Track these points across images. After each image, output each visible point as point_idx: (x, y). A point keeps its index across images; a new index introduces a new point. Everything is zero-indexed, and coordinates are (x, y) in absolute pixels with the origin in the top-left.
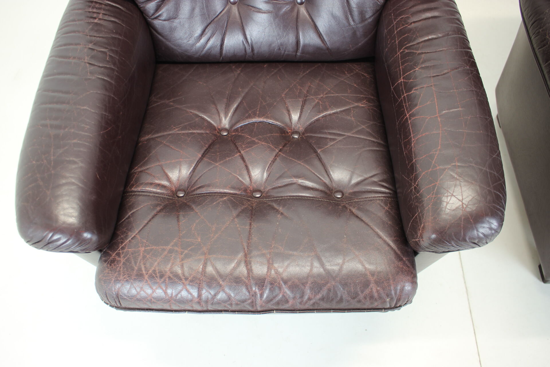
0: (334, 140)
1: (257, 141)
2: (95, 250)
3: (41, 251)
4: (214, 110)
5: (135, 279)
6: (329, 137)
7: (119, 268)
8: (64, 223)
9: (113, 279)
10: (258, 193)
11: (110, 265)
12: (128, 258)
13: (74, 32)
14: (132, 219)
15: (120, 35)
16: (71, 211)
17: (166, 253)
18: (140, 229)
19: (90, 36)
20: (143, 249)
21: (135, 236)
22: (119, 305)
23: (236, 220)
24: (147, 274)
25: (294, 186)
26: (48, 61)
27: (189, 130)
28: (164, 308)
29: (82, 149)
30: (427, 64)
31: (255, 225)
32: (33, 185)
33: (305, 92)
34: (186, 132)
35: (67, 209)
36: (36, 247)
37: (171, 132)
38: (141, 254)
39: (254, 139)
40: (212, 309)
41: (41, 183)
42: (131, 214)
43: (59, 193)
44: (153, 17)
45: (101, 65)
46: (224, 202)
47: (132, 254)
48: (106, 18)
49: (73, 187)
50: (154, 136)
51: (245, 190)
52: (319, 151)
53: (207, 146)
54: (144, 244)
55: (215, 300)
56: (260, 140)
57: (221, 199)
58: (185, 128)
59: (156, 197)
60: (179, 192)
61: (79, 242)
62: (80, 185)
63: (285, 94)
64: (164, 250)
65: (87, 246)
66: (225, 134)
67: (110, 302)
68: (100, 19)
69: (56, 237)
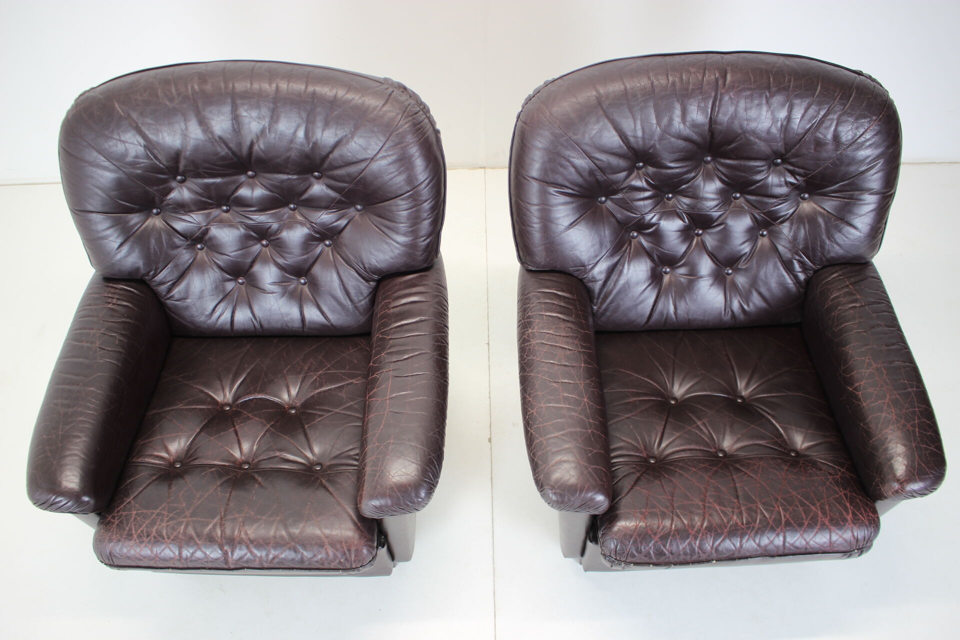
0: (322, 416)
1: (251, 416)
2: (92, 512)
3: (46, 512)
4: (219, 386)
5: (125, 538)
6: (319, 413)
7: (112, 529)
8: (66, 487)
9: (107, 538)
10: (246, 465)
11: (106, 526)
12: (122, 520)
13: (89, 316)
14: (129, 487)
15: (131, 318)
16: (72, 477)
17: (154, 516)
18: (134, 495)
19: (103, 321)
20: (135, 512)
21: (130, 502)
22: (112, 563)
23: (219, 488)
24: (136, 534)
25: (277, 459)
26: (64, 343)
27: (192, 405)
28: (151, 566)
29: (86, 426)
30: (392, 350)
31: (234, 493)
32: (42, 456)
33: (306, 368)
34: (189, 407)
35: (69, 476)
36: (41, 509)
37: (175, 407)
38: (133, 517)
39: (250, 415)
40: (191, 566)
41: (49, 454)
42: (129, 482)
43: (64, 463)
44: (165, 298)
45: (110, 349)
46: (212, 472)
47: (125, 516)
48: (120, 302)
49: (76, 458)
50: (159, 411)
51: (234, 462)
52: (306, 426)
53: (206, 421)
54: (137, 508)
55: (194, 558)
56: (255, 415)
57: (210, 470)
58: (188, 404)
59: (154, 467)
60: (176, 463)
61: (77, 504)
62: (82, 456)
63: (287, 371)
64: (153, 513)
65: (85, 508)
66: (228, 409)
67: (104, 560)
68: (114, 304)
69: (58, 500)
